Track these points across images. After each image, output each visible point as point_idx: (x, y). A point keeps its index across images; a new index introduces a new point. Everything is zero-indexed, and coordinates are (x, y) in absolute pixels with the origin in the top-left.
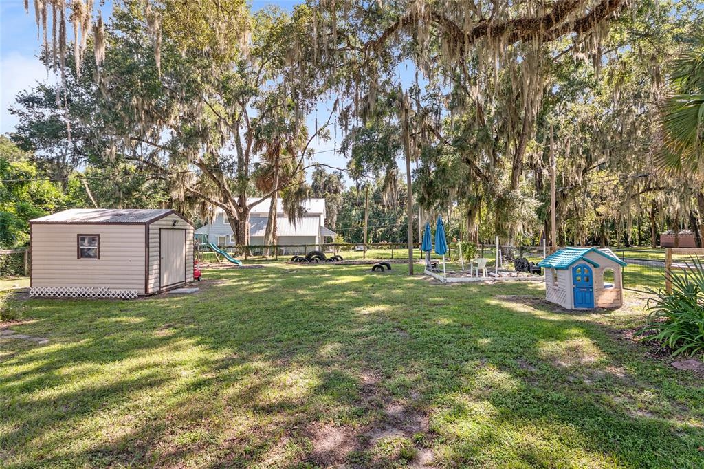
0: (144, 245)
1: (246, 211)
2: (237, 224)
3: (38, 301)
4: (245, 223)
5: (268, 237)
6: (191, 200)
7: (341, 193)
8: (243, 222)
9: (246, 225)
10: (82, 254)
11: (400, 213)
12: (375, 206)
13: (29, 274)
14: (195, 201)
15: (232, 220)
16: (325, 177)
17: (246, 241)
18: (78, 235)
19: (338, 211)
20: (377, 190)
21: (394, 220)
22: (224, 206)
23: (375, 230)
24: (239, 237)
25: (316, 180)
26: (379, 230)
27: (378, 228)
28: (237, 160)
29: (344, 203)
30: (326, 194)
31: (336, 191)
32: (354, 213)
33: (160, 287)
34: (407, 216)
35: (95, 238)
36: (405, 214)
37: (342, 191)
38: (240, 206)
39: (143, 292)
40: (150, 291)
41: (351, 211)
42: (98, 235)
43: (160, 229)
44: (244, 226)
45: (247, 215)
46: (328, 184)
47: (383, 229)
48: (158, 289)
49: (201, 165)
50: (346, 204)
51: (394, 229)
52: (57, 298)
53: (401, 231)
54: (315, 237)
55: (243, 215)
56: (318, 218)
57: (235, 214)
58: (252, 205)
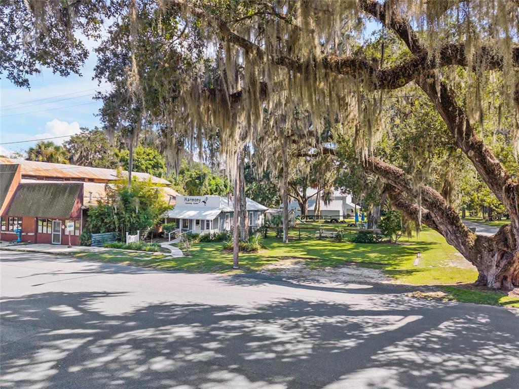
1: (306, 200)
2: (302, 206)
5: (315, 212)
8: (305, 205)
15: (300, 204)
17: (306, 213)
22: (297, 198)
38: (304, 198)
44: (305, 207)
54: (339, 211)
55: (305, 202)
56: (342, 201)
57: (301, 201)
58: (308, 198)
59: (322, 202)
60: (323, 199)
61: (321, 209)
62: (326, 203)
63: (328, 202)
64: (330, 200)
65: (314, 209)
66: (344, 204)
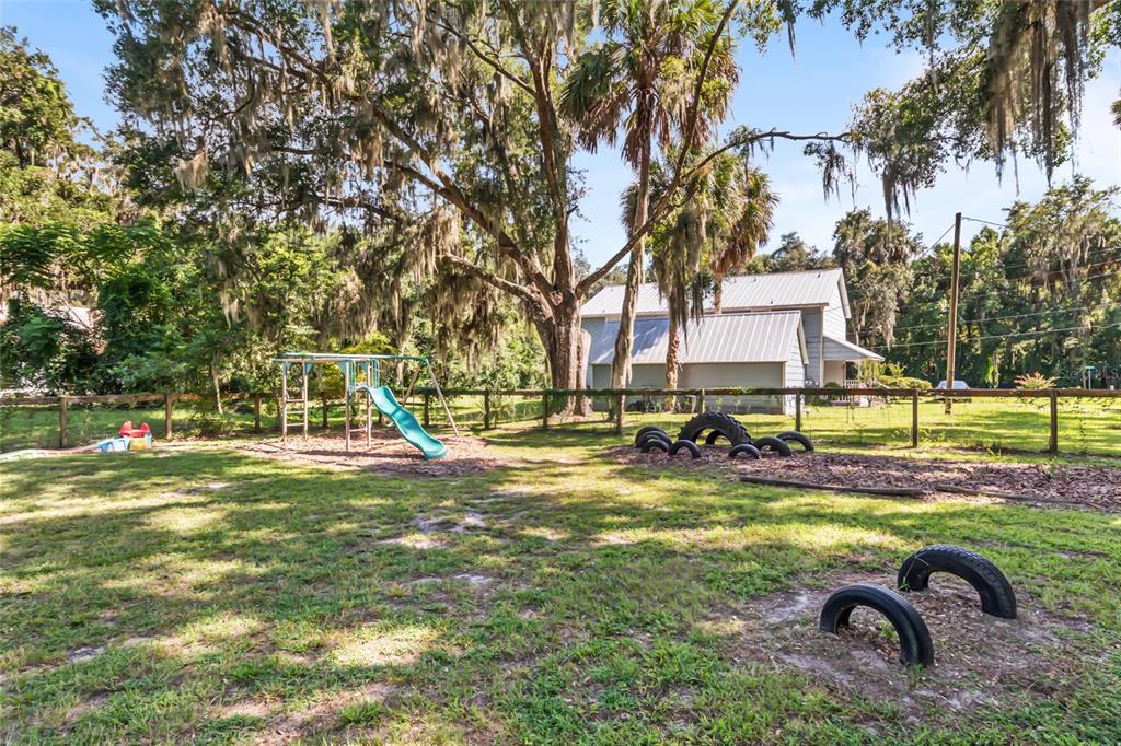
1: (570, 301)
5: (620, 368)
7: (909, 261)
8: (563, 329)
9: (573, 334)
11: (1092, 299)
12: (1006, 284)
15: (541, 327)
16: (866, 230)
19: (901, 303)
20: (1015, 245)
21: (1072, 317)
22: (522, 292)
23: (1009, 346)
25: (844, 237)
26: (1017, 347)
27: (1018, 340)
29: (917, 283)
30: (868, 267)
31: (897, 257)
32: (943, 304)
34: (1114, 306)
36: (1106, 299)
37: (912, 258)
41: (936, 299)
44: (568, 338)
45: (574, 312)
46: (874, 244)
47: (1032, 342)
50: (922, 287)
51: (1070, 343)
53: (1094, 346)
54: (781, 365)
55: (564, 310)
57: (546, 309)
66: (815, 337)
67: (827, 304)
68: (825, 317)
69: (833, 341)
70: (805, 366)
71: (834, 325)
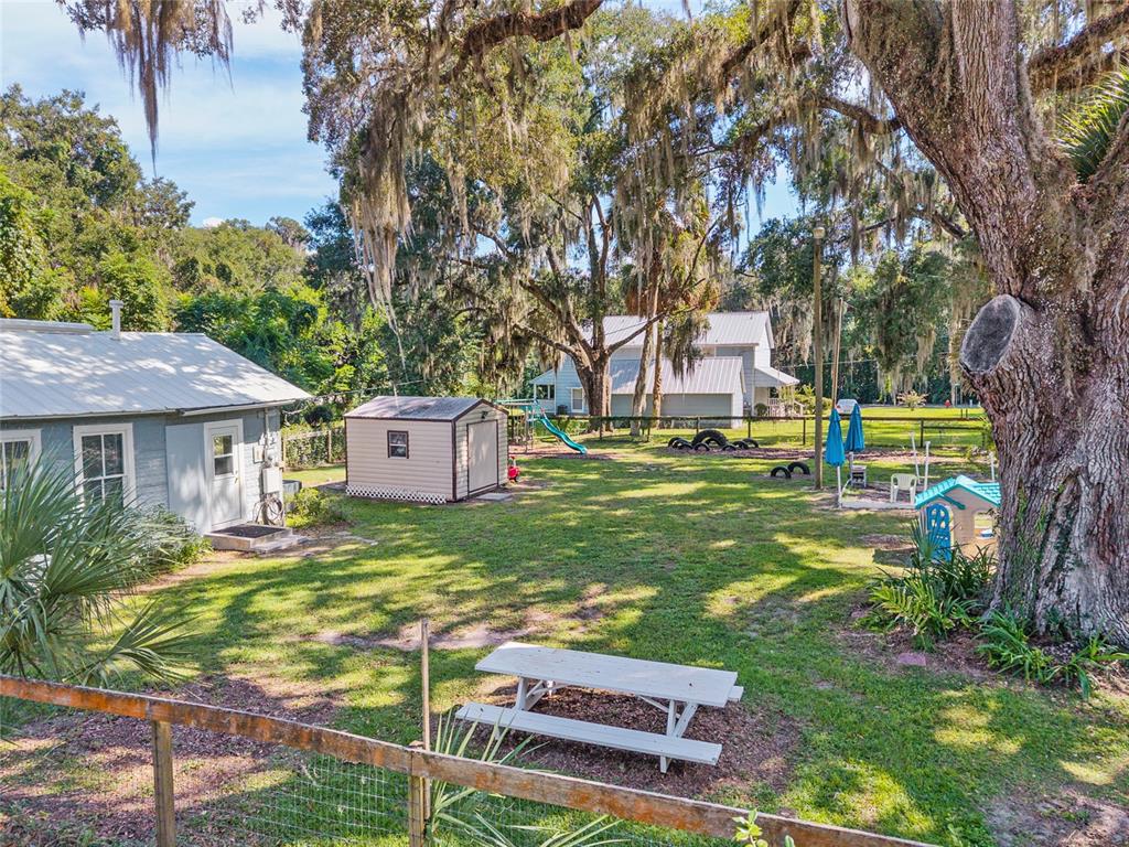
0: (451, 445)
1: (603, 357)
2: (589, 379)
3: (355, 501)
4: (601, 378)
5: (639, 402)
6: (520, 341)
8: (599, 376)
9: (604, 380)
10: (393, 452)
13: (346, 466)
14: (528, 344)
15: (584, 373)
17: (604, 406)
18: (389, 432)
22: (569, 351)
24: (594, 399)
28: (588, 274)
33: (469, 492)
35: (404, 435)
38: (594, 348)
39: (451, 497)
40: (458, 496)
42: (407, 432)
43: (467, 425)
44: (601, 383)
45: (605, 363)
48: (466, 494)
49: (533, 289)
52: (370, 498)
54: (730, 395)
55: (599, 364)
56: (740, 360)
57: (587, 362)
58: (613, 348)
59: (666, 365)
60: (668, 354)
61: (663, 390)
62: (677, 368)
63: (685, 361)
64: (694, 355)
65: (633, 392)
66: (749, 370)
67: (757, 344)
68: (756, 353)
69: (762, 373)
70: (744, 394)
71: (762, 360)
